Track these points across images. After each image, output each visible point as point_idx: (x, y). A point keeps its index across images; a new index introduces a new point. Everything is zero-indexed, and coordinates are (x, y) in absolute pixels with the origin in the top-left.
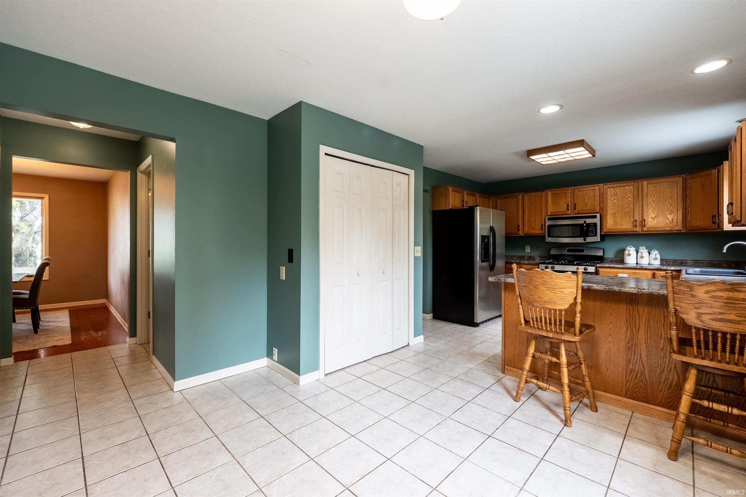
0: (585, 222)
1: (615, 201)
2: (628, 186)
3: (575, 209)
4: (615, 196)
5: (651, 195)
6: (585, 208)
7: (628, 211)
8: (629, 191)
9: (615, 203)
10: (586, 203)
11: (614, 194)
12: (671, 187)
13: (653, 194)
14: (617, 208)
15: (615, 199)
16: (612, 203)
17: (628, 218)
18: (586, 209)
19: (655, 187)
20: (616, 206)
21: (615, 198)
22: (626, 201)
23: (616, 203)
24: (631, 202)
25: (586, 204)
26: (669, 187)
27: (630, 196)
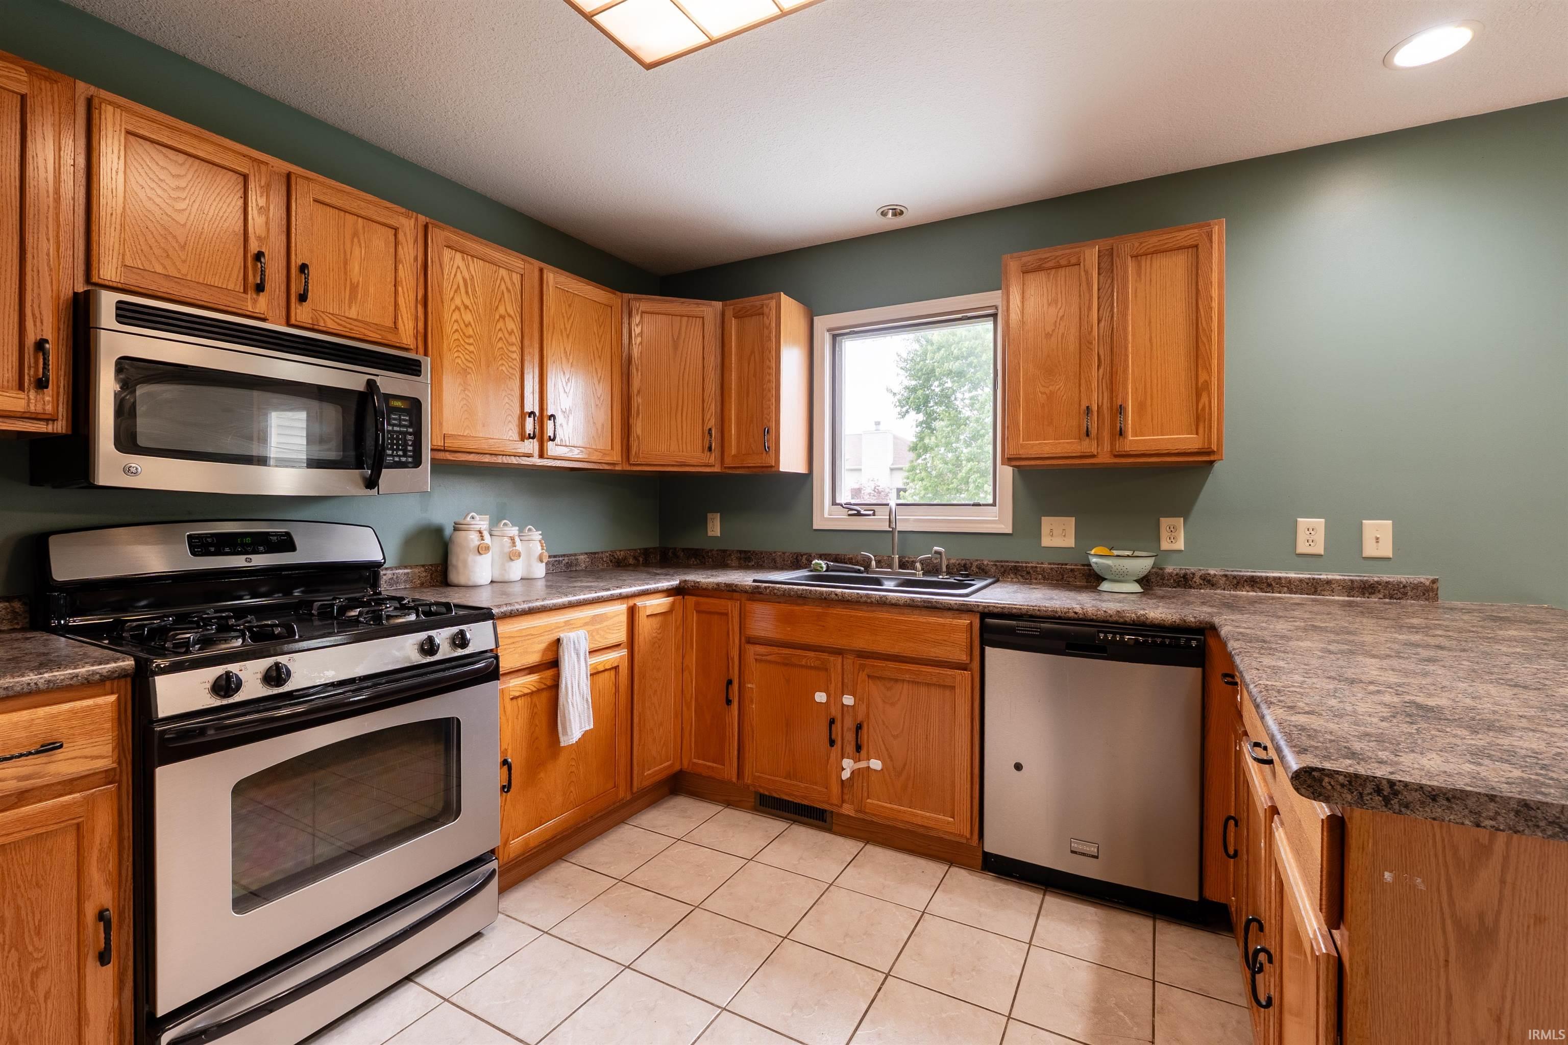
0: (371, 384)
1: (468, 317)
2: (508, 270)
3: (303, 298)
4: (467, 292)
5: (561, 331)
6: (350, 307)
7: (504, 368)
8: (508, 290)
9: (466, 326)
10: (355, 281)
11: (465, 280)
12: (601, 320)
13: (565, 329)
14: (471, 348)
15: (466, 307)
16: (456, 321)
17: (507, 400)
18: (353, 313)
19: (570, 306)
20: (471, 341)
21: (467, 302)
22: (500, 330)
23: (470, 323)
24: (514, 340)
25: (354, 288)
26: (597, 318)
27: (512, 313)
